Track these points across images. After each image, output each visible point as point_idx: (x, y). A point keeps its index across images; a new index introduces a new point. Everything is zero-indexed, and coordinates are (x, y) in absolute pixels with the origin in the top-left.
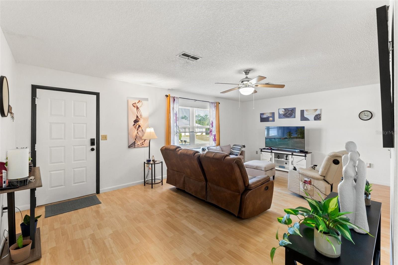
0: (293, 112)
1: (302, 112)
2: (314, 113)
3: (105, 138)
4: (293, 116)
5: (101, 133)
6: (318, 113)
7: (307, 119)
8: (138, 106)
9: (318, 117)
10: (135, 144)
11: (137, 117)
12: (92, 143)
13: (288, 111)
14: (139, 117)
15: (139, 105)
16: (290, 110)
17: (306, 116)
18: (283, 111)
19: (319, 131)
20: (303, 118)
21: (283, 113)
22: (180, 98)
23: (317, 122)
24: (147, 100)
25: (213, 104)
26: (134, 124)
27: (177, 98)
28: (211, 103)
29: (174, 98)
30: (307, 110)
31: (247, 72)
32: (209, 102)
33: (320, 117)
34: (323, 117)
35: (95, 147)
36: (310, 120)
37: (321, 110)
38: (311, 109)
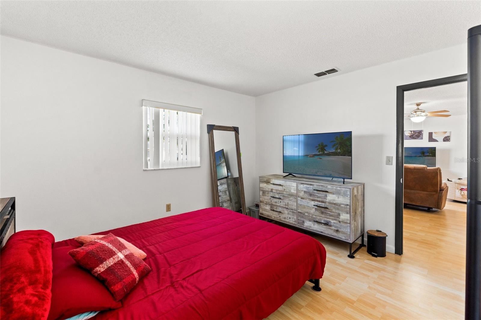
0: (420, 134)
1: (431, 134)
2: (443, 135)
4: (420, 137)
6: (446, 135)
7: (435, 141)
9: (447, 139)
13: (415, 132)
16: (418, 132)
17: (434, 137)
18: (409, 133)
19: (447, 152)
20: (431, 139)
21: (409, 135)
23: (447, 143)
30: (436, 132)
31: (418, 105)
33: (449, 139)
34: (452, 139)
36: (438, 141)
37: (450, 132)
38: (440, 131)
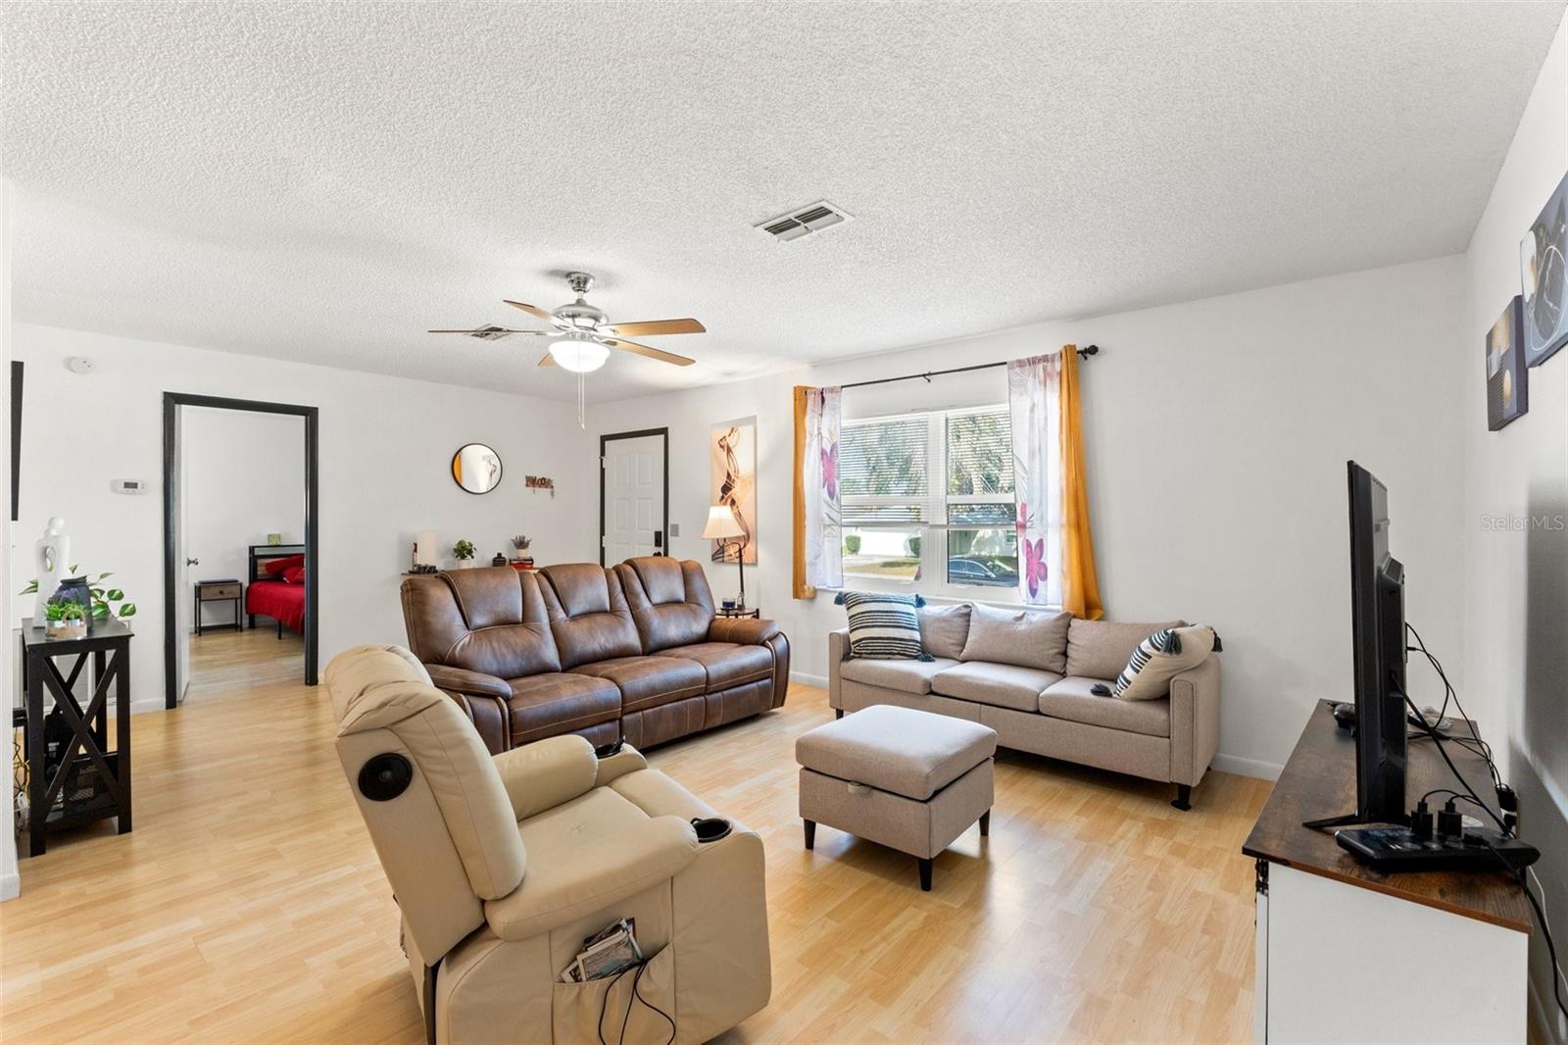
0: (1562, 244)
3: (676, 527)
5: (671, 522)
8: (731, 446)
10: (723, 552)
11: (729, 475)
12: (658, 543)
13: (1548, 238)
14: (733, 477)
15: (730, 441)
16: (1554, 217)
18: (1532, 264)
21: (1532, 285)
22: (842, 387)
24: (751, 420)
25: (1040, 367)
26: (723, 497)
27: (832, 390)
28: (1021, 363)
29: (822, 393)
31: (579, 280)
32: (1005, 363)
35: (661, 550)
